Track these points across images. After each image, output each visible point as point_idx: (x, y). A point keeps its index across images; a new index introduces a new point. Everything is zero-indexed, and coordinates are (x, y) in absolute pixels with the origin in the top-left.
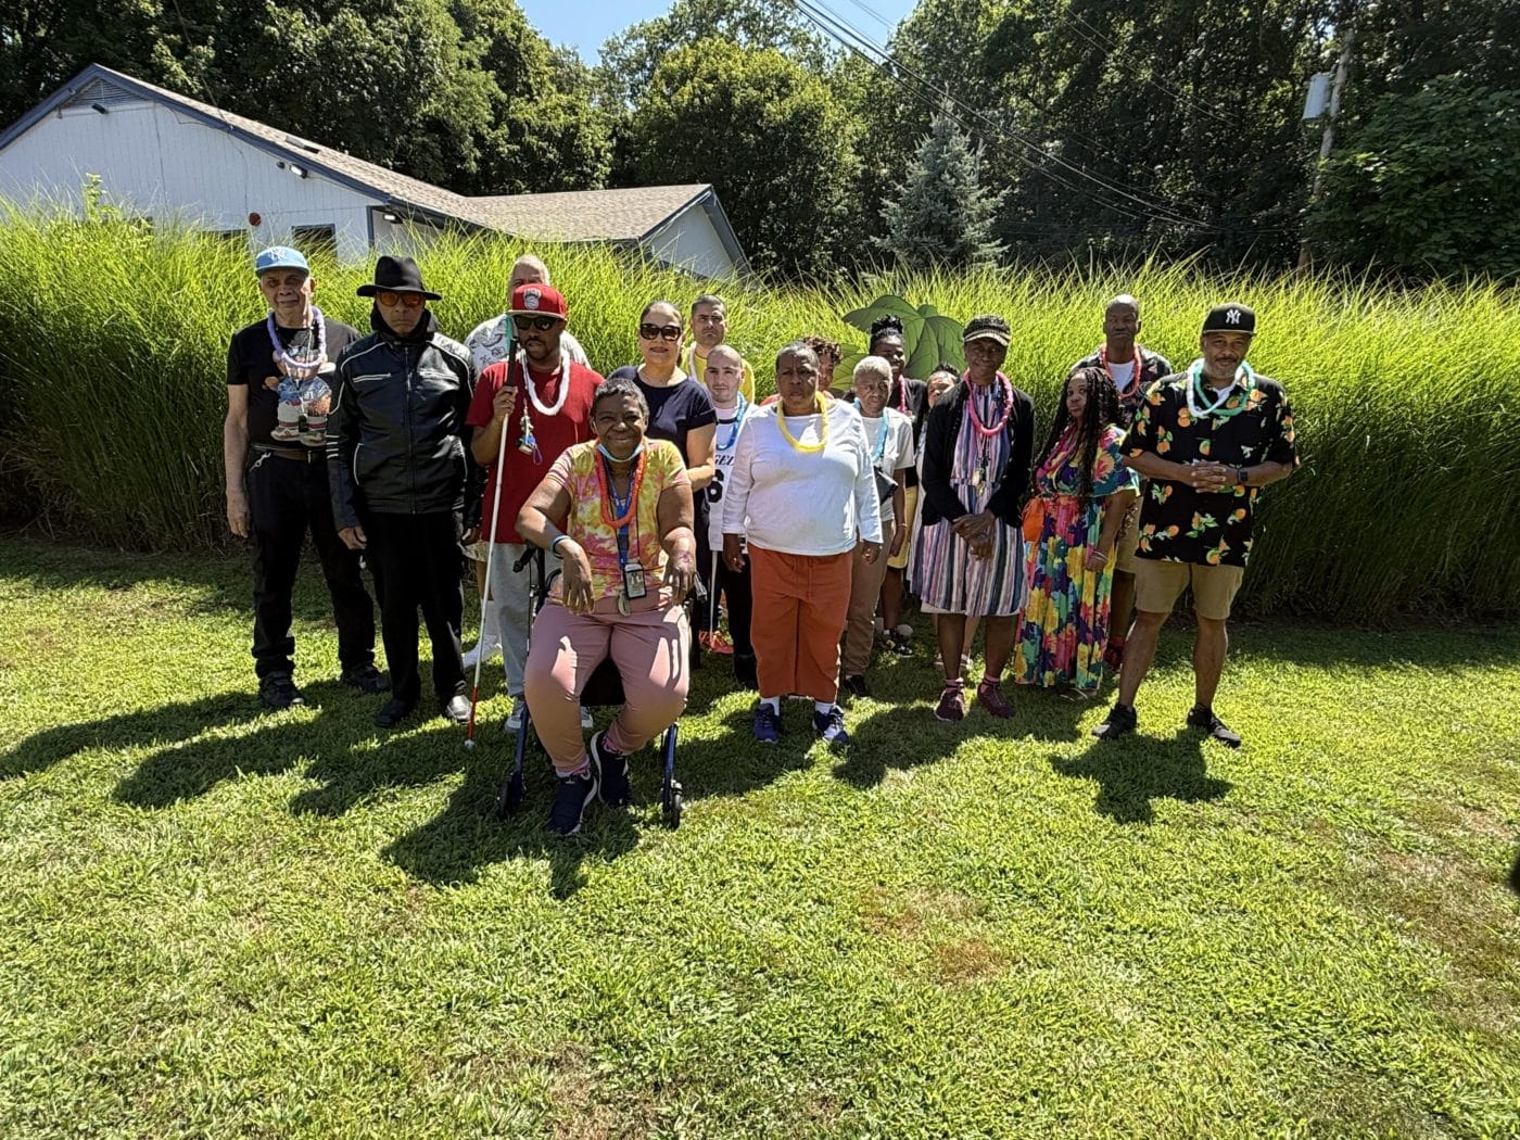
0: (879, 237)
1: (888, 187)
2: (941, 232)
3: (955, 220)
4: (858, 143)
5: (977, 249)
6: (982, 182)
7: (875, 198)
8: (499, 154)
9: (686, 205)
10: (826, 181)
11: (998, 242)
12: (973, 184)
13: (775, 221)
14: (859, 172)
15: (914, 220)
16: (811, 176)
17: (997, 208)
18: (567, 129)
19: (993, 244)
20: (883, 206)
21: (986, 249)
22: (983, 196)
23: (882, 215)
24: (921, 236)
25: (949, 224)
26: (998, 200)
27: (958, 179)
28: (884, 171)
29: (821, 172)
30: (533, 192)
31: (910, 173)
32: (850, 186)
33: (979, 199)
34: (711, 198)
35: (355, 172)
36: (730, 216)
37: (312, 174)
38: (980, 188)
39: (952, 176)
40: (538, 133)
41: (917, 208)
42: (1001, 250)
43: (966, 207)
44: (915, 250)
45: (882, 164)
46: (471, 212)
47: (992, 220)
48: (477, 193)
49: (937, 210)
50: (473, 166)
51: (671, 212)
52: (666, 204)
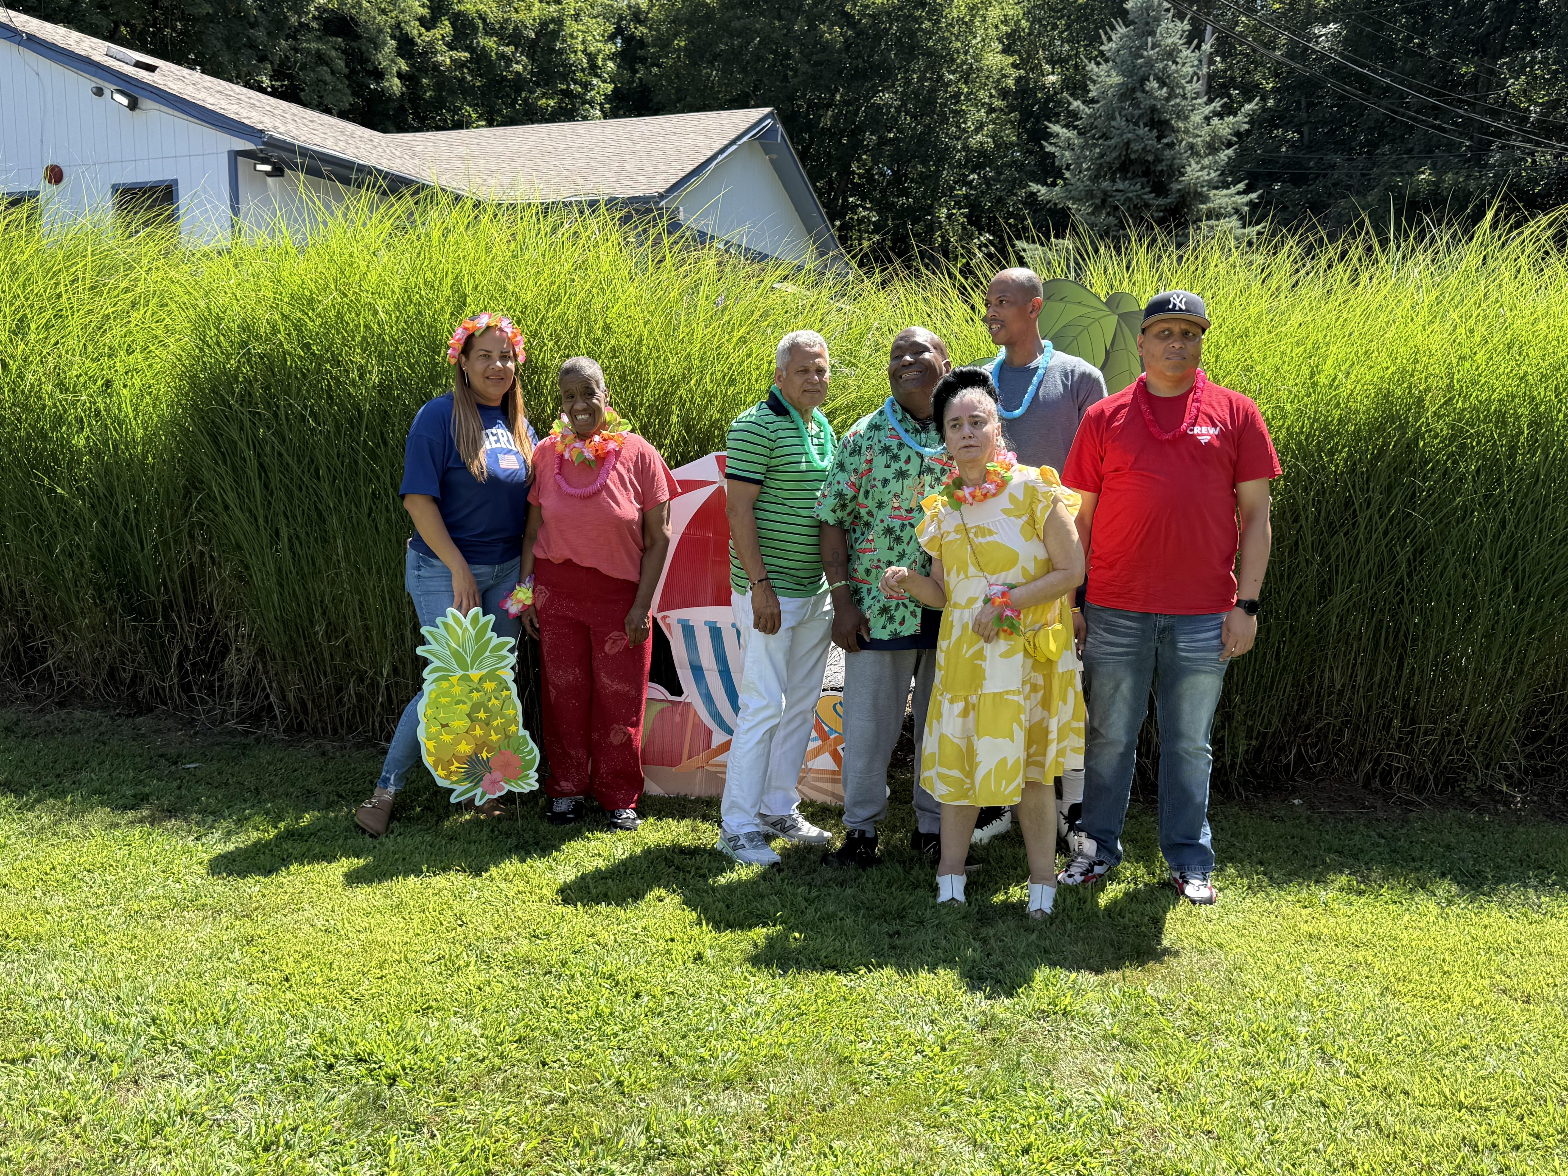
0: (1044, 184)
1: (1059, 103)
2: (1147, 173)
3: (1168, 153)
4: (1008, 36)
5: (1205, 199)
6: (1212, 93)
7: (1038, 121)
8: (436, 67)
9: (733, 142)
10: (957, 96)
11: (1241, 186)
12: (1198, 95)
13: (876, 162)
14: (1010, 82)
15: (1102, 156)
16: (933, 90)
17: (1238, 134)
18: (544, 24)
19: (1233, 190)
20: (1051, 135)
21: (1222, 198)
22: (1216, 114)
23: (1049, 149)
24: (1113, 181)
25: (1158, 160)
26: (1239, 121)
27: (1172, 89)
28: (1052, 78)
29: (948, 84)
30: (490, 124)
31: (1094, 82)
32: (997, 103)
33: (1207, 119)
34: (772, 130)
35: (211, 100)
36: (804, 156)
37: (146, 103)
38: (1210, 101)
39: (1163, 83)
40: (499, 32)
41: (1105, 137)
42: (1246, 199)
43: (1187, 131)
44: (1103, 203)
45: (1048, 68)
46: (393, 157)
47: (1230, 152)
48: (402, 128)
49: (1140, 138)
50: (395, 85)
51: (710, 154)
52: (701, 141)
